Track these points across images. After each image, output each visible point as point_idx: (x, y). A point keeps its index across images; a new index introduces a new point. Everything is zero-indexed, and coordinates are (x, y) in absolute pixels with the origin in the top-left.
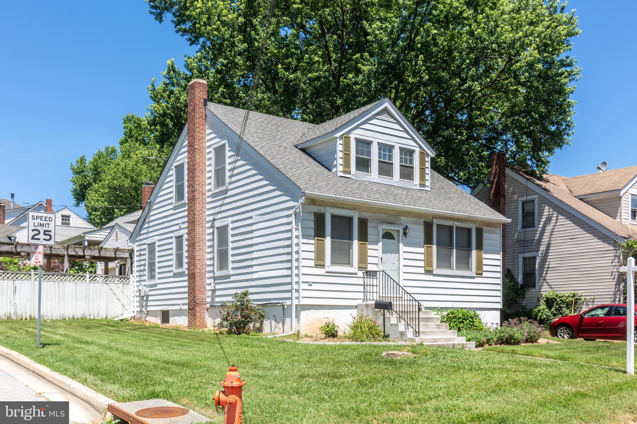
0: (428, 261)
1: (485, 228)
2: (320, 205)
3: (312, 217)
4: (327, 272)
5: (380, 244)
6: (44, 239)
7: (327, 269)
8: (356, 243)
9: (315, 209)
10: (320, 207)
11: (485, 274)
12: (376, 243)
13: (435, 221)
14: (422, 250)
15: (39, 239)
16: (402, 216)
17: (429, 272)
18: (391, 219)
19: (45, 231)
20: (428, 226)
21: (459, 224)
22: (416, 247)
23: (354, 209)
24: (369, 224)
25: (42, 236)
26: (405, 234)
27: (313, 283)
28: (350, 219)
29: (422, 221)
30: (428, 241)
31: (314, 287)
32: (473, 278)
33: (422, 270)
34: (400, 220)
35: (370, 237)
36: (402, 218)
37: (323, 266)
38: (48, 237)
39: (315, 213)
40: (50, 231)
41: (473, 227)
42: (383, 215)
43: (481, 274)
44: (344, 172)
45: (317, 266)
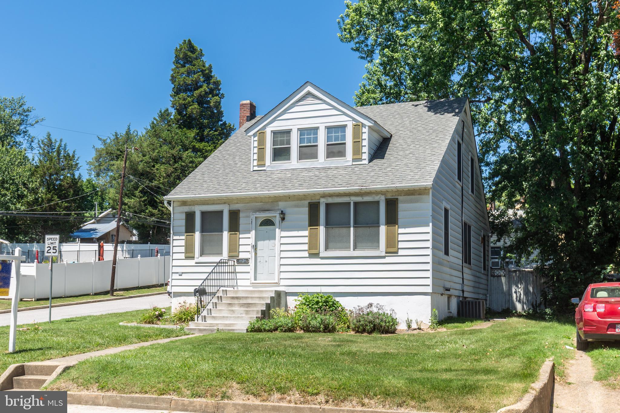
0: (313, 244)
1: (400, 198)
2: (190, 205)
3: (184, 216)
4: (196, 263)
5: (253, 232)
6: (53, 253)
7: (196, 260)
8: (226, 235)
9: (187, 209)
10: (190, 207)
11: (401, 252)
12: (248, 232)
13: (323, 201)
14: (306, 233)
15: (50, 253)
16: (280, 201)
17: (316, 255)
18: (267, 206)
19: (54, 247)
20: (314, 208)
21: (359, 199)
22: (298, 231)
23: (225, 203)
24: (241, 215)
25: (52, 251)
26: (283, 219)
27: (182, 273)
28: (221, 213)
29: (306, 203)
30: (313, 221)
31: (184, 276)
32: (384, 257)
33: (306, 254)
34: (278, 205)
35: (241, 227)
36: (280, 203)
37: (193, 258)
38: (55, 251)
39: (186, 212)
40: (56, 247)
41: (382, 199)
42: (257, 204)
43: (397, 252)
44: (258, 166)
45: (187, 258)
